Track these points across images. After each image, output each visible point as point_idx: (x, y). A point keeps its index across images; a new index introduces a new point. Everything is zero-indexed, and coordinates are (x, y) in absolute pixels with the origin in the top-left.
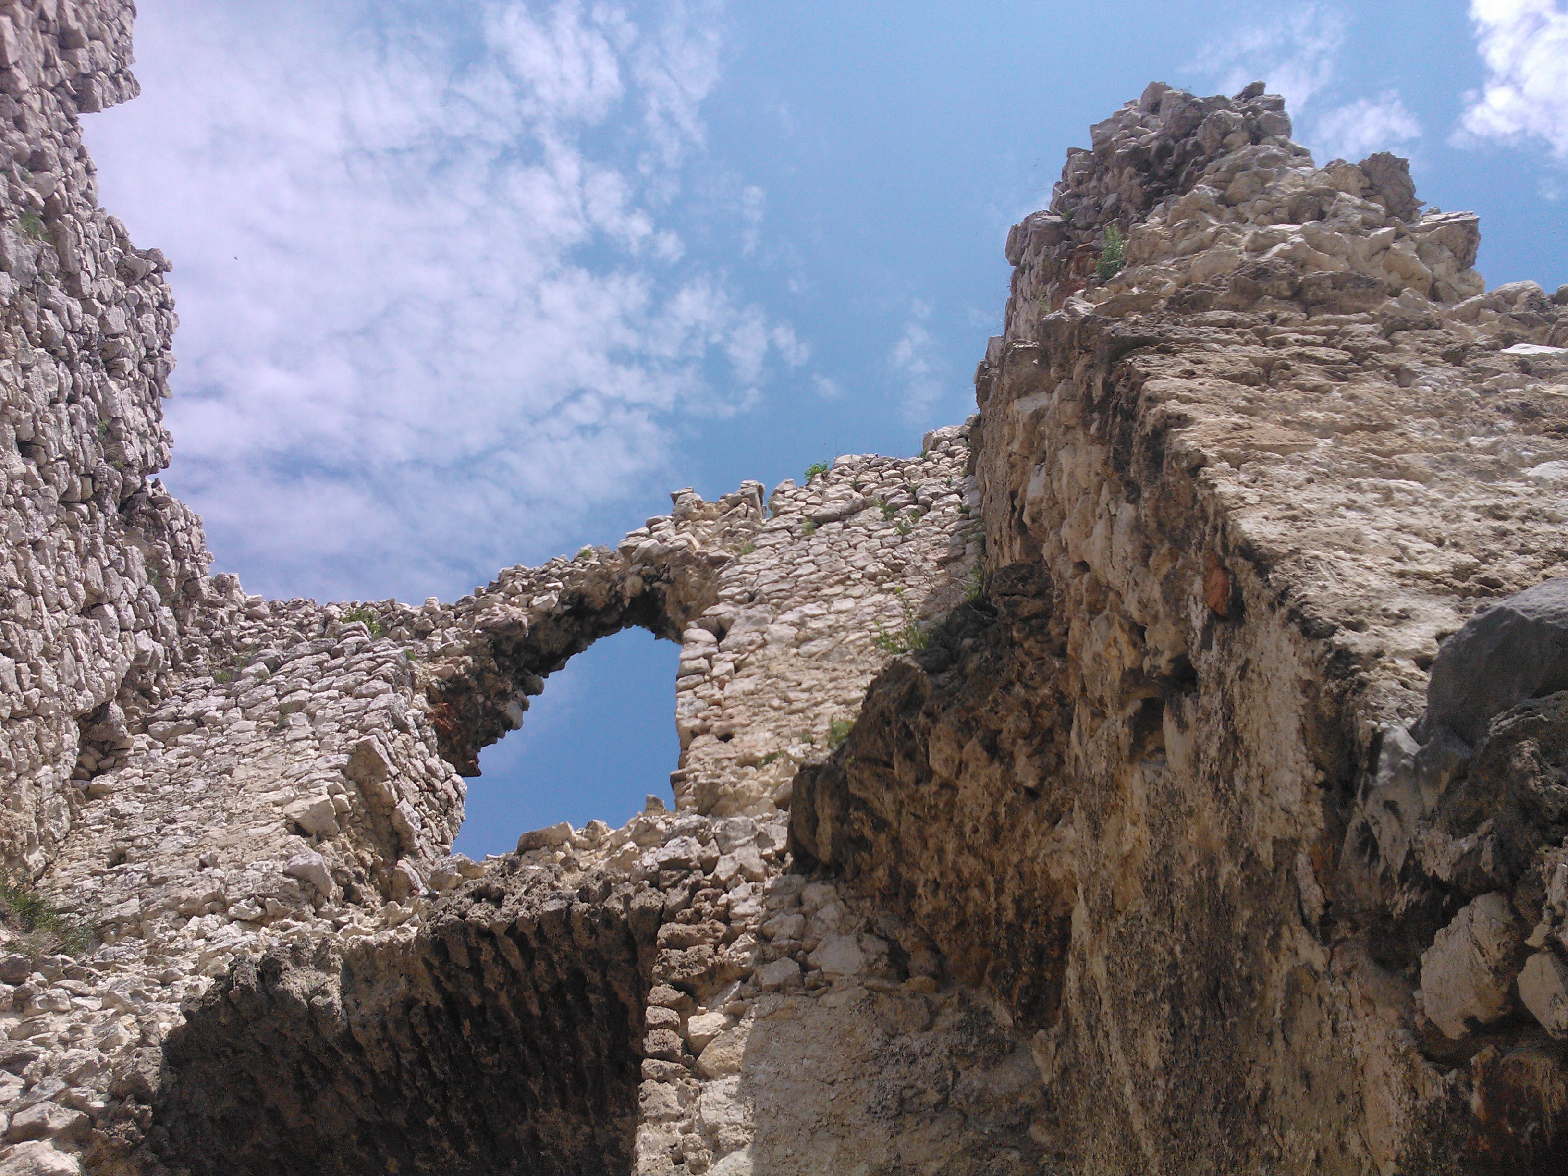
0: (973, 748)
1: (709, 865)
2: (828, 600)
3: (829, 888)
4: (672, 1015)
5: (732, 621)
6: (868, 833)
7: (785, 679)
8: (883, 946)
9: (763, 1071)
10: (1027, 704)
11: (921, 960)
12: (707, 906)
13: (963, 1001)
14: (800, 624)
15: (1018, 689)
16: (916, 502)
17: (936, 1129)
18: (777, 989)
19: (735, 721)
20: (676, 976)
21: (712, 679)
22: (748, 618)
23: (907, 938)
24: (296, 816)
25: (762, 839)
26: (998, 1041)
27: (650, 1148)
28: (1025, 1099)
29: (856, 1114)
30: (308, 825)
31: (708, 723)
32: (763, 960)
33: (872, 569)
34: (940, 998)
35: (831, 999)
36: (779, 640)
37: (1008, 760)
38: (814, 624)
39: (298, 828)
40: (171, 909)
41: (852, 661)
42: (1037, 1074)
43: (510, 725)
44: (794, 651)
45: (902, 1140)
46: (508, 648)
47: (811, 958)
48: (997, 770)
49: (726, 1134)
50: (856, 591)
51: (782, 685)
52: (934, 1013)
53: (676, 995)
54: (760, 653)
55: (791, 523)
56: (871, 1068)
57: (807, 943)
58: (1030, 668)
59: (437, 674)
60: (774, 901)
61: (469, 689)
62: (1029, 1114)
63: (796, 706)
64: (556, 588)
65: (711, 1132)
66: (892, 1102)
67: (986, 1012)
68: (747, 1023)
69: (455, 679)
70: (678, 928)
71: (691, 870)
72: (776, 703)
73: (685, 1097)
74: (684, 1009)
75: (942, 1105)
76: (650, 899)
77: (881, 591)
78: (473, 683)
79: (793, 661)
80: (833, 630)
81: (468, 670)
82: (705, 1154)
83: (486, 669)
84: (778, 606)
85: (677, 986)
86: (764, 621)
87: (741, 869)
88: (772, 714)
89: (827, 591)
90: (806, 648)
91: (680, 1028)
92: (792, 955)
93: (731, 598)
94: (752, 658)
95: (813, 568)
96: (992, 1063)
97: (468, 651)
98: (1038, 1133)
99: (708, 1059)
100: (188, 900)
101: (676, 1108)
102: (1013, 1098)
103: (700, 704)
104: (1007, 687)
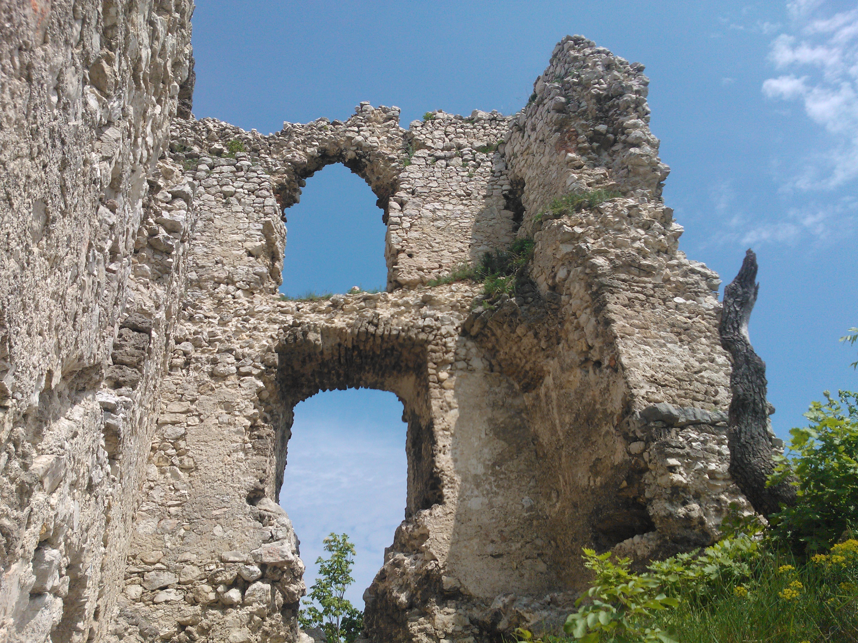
0: (531, 333)
1: (439, 329)
2: (443, 202)
3: (473, 344)
4: (434, 371)
5: (407, 202)
6: (489, 335)
7: (429, 236)
8: (488, 363)
9: (460, 391)
10: (548, 330)
11: (497, 368)
12: (439, 341)
13: (507, 381)
14: (433, 211)
15: (546, 325)
16: (474, 161)
17: (502, 411)
18: (461, 369)
19: (413, 250)
20: (434, 361)
21: (403, 229)
22: (414, 203)
23: (494, 362)
24: (250, 249)
25: (453, 324)
26: (516, 393)
27: (435, 405)
28: (521, 407)
29: (484, 405)
30: (254, 253)
31: (404, 248)
32: (456, 360)
33: (459, 192)
34: (501, 378)
35: (476, 375)
36: (426, 217)
37: (540, 340)
38: (439, 213)
39: (250, 254)
40: (211, 279)
41: (453, 234)
42: (524, 401)
43: (295, 201)
44: (432, 223)
45: (494, 413)
46: (298, 171)
47: (470, 363)
48: (535, 341)
49: (452, 404)
50: (454, 201)
51: (429, 238)
52: (500, 382)
53: (435, 366)
54: (419, 220)
55: (426, 155)
56: (486, 394)
57: (468, 358)
58: (550, 321)
59: (276, 182)
60: (459, 344)
61: (286, 188)
62: (522, 411)
63: (435, 249)
64: (316, 145)
65: (449, 404)
66: (491, 403)
67: (513, 385)
68: (454, 378)
69: (281, 185)
70: (433, 347)
71: (434, 330)
72: (427, 246)
73: (441, 394)
74: (438, 370)
75: (503, 406)
76: (422, 336)
77: (462, 204)
78: (288, 186)
79: (432, 228)
80: (446, 218)
81: (286, 181)
82: (448, 408)
83: (292, 180)
84: (424, 199)
85: (435, 364)
86: (419, 205)
87: (448, 333)
88: (427, 250)
89: (442, 198)
90: (436, 223)
91: (437, 375)
92: (464, 360)
93: (406, 189)
94: (416, 223)
95: (437, 185)
96: (514, 397)
97: (286, 172)
98: (524, 415)
99: (445, 384)
100: (218, 277)
101: (439, 396)
102: (518, 406)
103: (400, 239)
104: (543, 324)
